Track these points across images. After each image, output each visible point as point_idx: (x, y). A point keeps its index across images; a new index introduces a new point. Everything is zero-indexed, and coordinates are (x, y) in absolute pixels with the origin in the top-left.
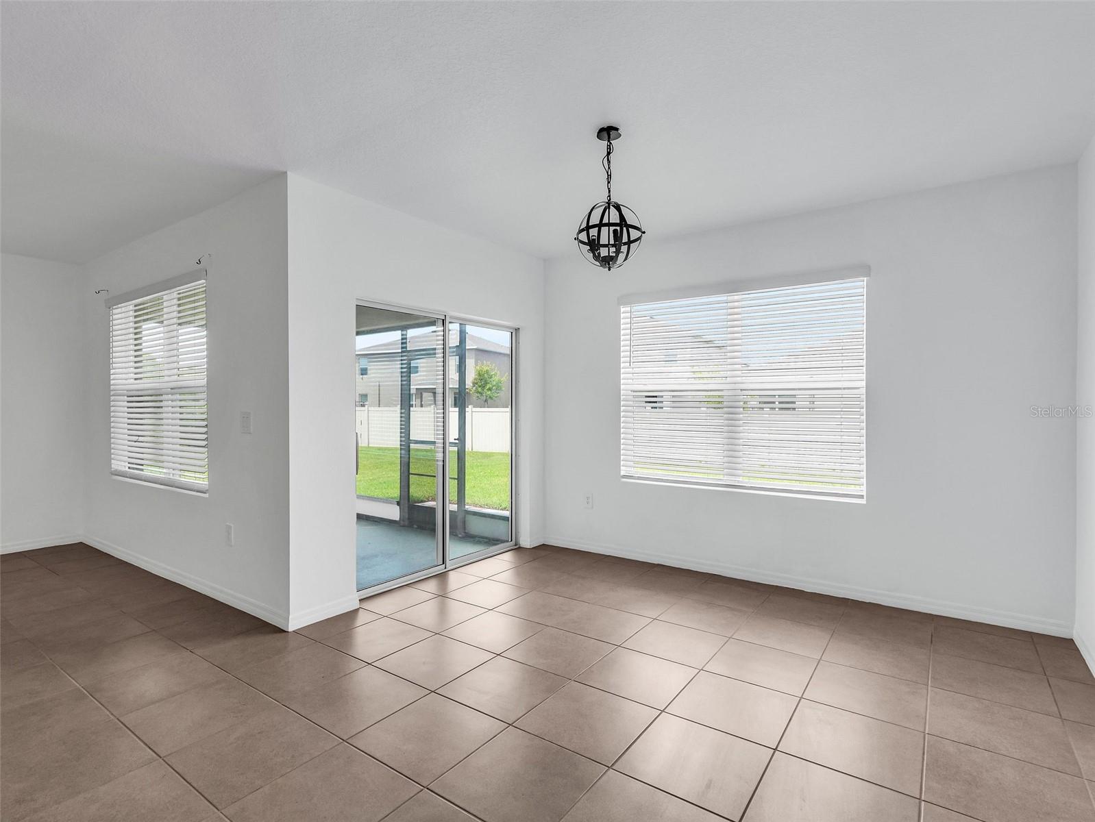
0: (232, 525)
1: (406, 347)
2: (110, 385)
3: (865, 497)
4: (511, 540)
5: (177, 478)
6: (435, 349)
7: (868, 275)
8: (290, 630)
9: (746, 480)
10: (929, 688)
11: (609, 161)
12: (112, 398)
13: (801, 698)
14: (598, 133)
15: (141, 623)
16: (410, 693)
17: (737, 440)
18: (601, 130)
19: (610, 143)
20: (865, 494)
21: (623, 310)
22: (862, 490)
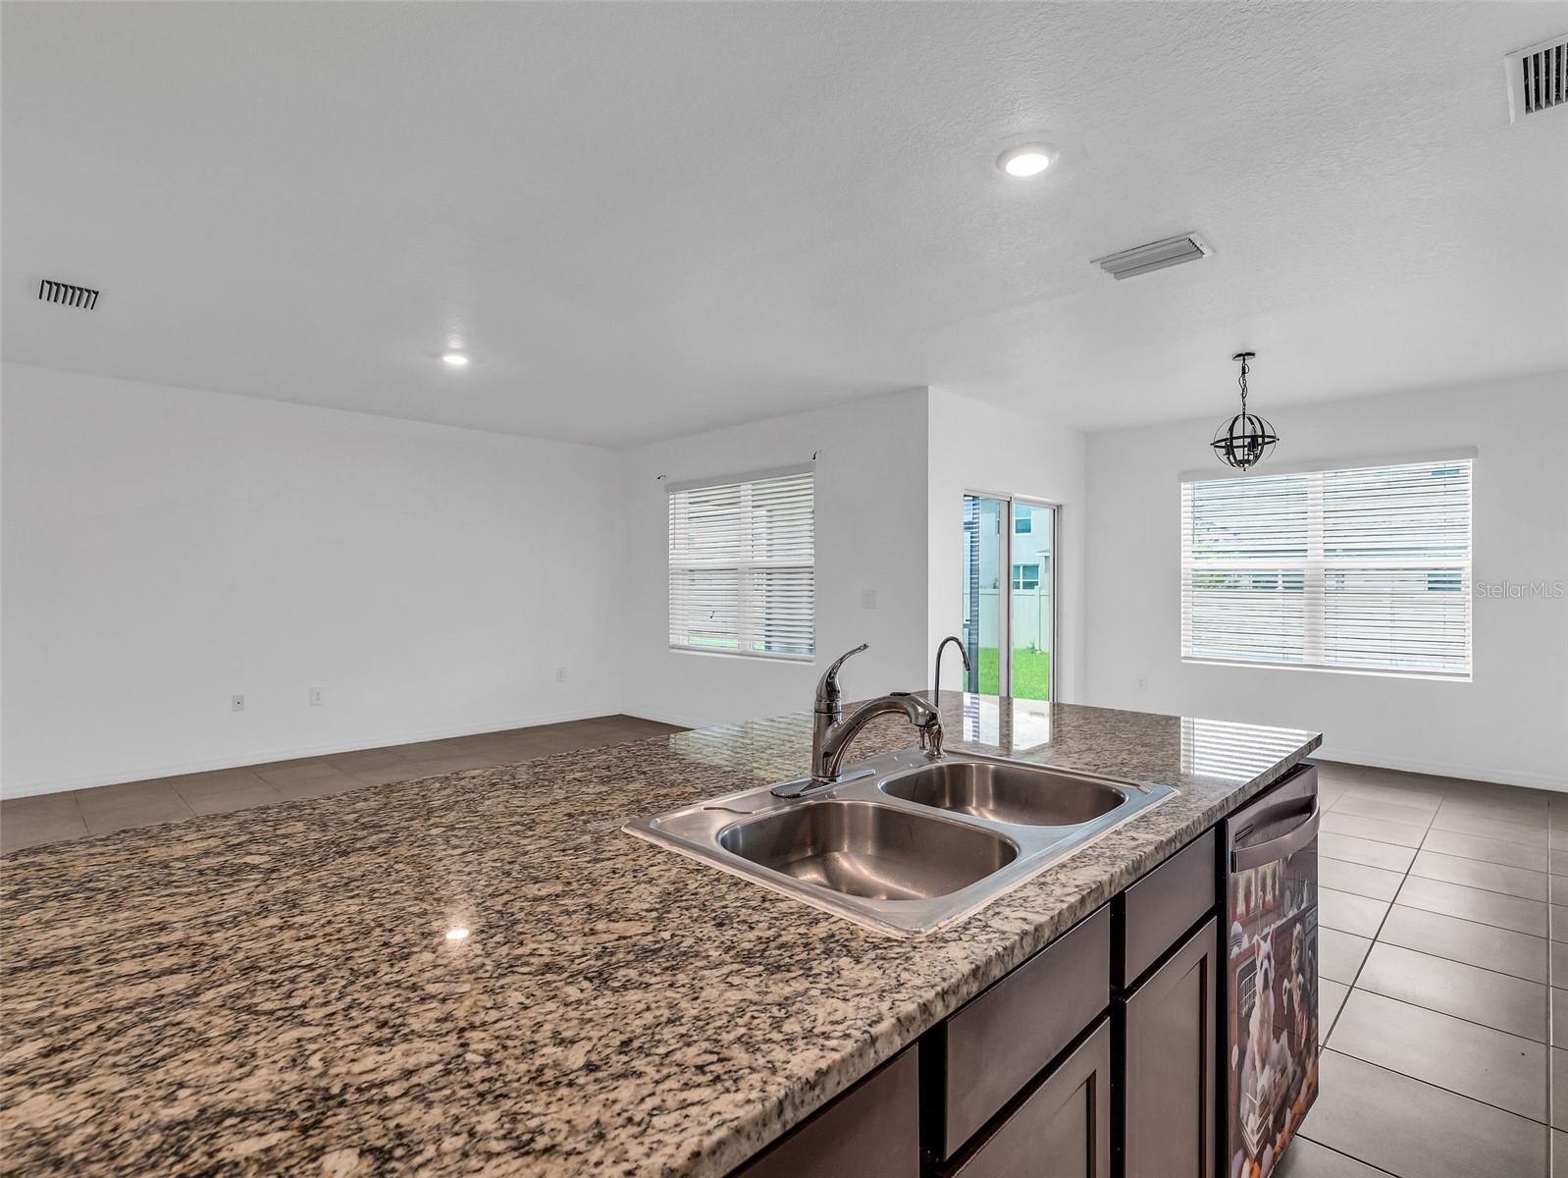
3: (1472, 676)
7: (1476, 457)
11: (1244, 379)
12: (671, 576)
14: (1235, 357)
18: (1238, 355)
19: (1246, 361)
20: (1471, 673)
21: (1183, 486)
22: (1469, 669)
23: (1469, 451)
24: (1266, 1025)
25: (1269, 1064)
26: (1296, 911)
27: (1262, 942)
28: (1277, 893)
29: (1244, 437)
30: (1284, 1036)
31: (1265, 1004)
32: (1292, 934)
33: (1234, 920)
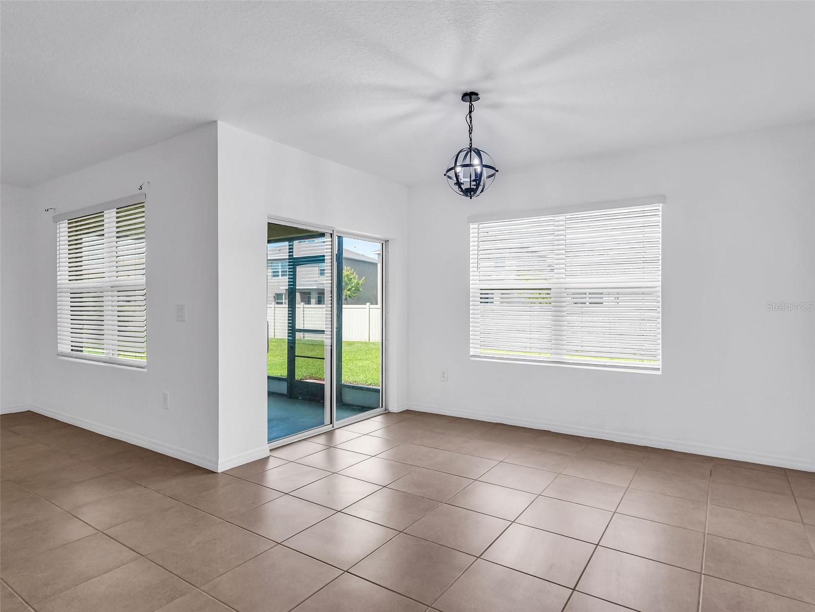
0: (168, 393)
1: (293, 255)
2: (56, 284)
3: (661, 369)
4: (382, 407)
5: (115, 356)
6: (324, 256)
7: (663, 202)
8: (219, 471)
9: (569, 357)
10: (709, 505)
11: (470, 117)
12: (59, 295)
13: (615, 512)
14: (463, 97)
15: (98, 468)
16: (320, 513)
17: (562, 327)
18: (465, 95)
19: (472, 104)
20: (660, 367)
21: (472, 226)
22: (659, 364)
23: (661, 198)
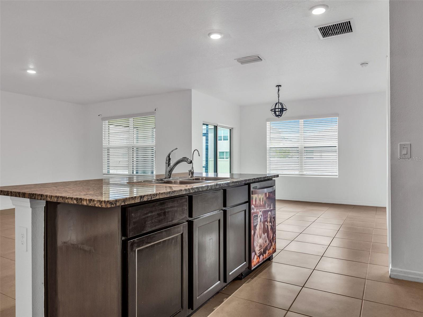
12: (103, 150)
18: (277, 86)
19: (279, 89)
20: (338, 175)
21: (267, 123)
23: (337, 115)
24: (261, 230)
25: (262, 238)
26: (269, 209)
27: (260, 212)
28: (264, 203)
29: (279, 108)
30: (266, 234)
31: (260, 225)
32: (268, 214)
33: (252, 204)
